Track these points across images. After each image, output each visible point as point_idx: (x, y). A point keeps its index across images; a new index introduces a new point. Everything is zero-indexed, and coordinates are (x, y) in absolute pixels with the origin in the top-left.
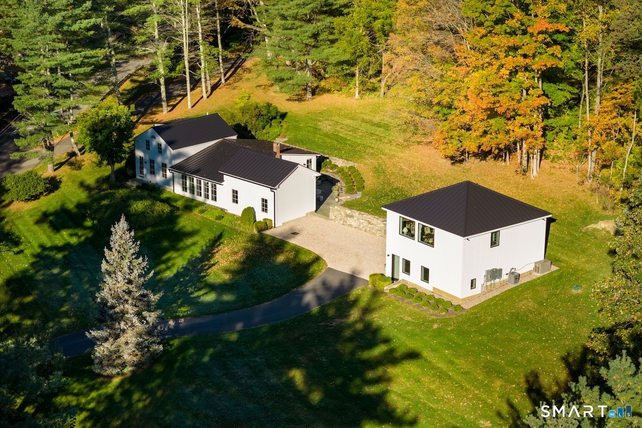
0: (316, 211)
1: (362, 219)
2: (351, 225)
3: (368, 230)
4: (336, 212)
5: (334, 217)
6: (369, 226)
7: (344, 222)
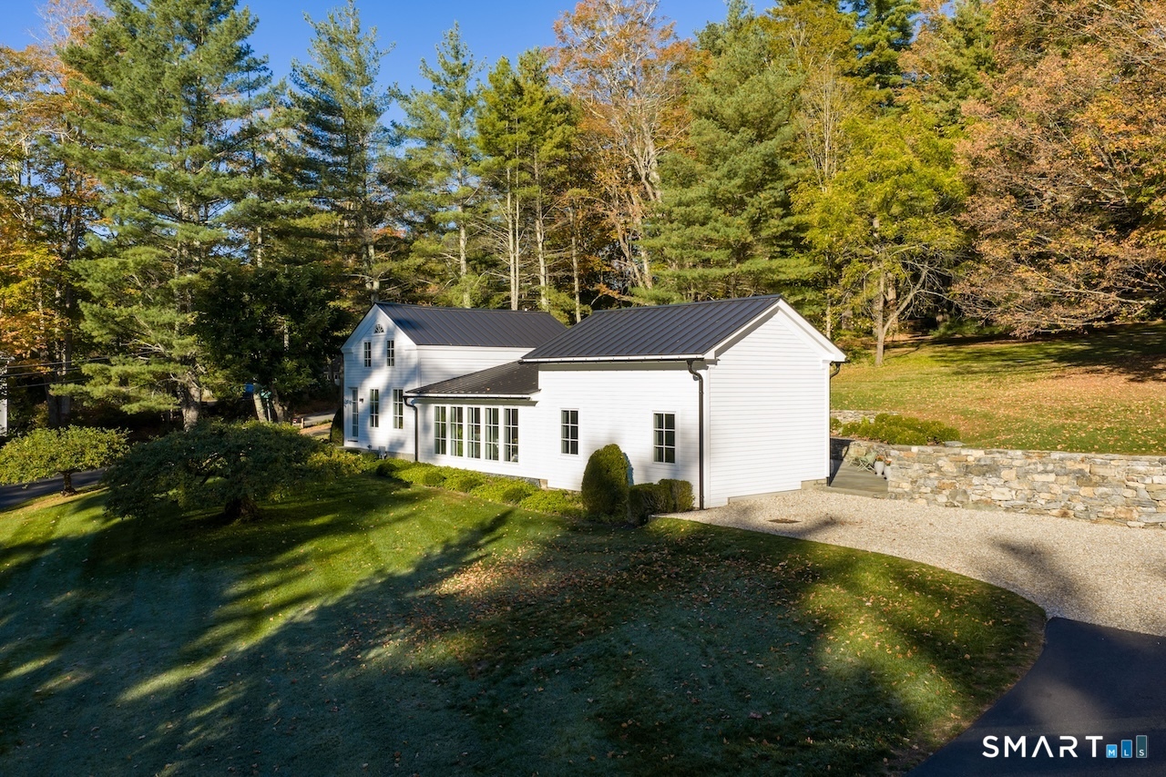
0: (830, 480)
1: (1045, 472)
2: (989, 504)
3: (1080, 507)
4: (916, 466)
5: (907, 487)
6: (1086, 491)
7: (953, 495)
